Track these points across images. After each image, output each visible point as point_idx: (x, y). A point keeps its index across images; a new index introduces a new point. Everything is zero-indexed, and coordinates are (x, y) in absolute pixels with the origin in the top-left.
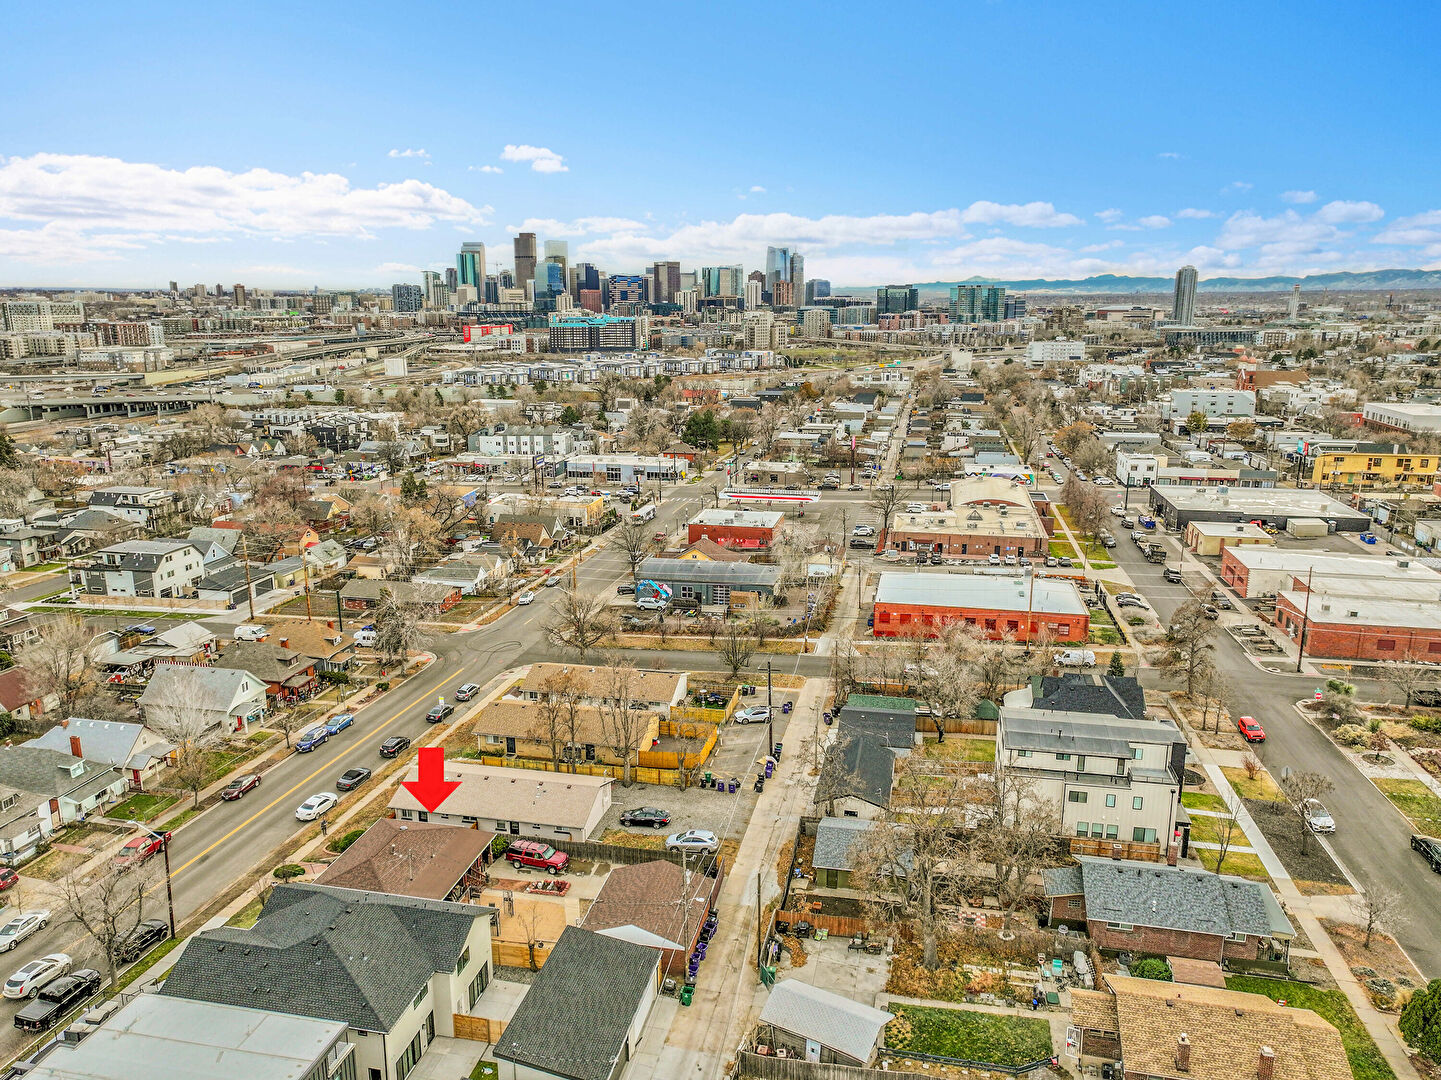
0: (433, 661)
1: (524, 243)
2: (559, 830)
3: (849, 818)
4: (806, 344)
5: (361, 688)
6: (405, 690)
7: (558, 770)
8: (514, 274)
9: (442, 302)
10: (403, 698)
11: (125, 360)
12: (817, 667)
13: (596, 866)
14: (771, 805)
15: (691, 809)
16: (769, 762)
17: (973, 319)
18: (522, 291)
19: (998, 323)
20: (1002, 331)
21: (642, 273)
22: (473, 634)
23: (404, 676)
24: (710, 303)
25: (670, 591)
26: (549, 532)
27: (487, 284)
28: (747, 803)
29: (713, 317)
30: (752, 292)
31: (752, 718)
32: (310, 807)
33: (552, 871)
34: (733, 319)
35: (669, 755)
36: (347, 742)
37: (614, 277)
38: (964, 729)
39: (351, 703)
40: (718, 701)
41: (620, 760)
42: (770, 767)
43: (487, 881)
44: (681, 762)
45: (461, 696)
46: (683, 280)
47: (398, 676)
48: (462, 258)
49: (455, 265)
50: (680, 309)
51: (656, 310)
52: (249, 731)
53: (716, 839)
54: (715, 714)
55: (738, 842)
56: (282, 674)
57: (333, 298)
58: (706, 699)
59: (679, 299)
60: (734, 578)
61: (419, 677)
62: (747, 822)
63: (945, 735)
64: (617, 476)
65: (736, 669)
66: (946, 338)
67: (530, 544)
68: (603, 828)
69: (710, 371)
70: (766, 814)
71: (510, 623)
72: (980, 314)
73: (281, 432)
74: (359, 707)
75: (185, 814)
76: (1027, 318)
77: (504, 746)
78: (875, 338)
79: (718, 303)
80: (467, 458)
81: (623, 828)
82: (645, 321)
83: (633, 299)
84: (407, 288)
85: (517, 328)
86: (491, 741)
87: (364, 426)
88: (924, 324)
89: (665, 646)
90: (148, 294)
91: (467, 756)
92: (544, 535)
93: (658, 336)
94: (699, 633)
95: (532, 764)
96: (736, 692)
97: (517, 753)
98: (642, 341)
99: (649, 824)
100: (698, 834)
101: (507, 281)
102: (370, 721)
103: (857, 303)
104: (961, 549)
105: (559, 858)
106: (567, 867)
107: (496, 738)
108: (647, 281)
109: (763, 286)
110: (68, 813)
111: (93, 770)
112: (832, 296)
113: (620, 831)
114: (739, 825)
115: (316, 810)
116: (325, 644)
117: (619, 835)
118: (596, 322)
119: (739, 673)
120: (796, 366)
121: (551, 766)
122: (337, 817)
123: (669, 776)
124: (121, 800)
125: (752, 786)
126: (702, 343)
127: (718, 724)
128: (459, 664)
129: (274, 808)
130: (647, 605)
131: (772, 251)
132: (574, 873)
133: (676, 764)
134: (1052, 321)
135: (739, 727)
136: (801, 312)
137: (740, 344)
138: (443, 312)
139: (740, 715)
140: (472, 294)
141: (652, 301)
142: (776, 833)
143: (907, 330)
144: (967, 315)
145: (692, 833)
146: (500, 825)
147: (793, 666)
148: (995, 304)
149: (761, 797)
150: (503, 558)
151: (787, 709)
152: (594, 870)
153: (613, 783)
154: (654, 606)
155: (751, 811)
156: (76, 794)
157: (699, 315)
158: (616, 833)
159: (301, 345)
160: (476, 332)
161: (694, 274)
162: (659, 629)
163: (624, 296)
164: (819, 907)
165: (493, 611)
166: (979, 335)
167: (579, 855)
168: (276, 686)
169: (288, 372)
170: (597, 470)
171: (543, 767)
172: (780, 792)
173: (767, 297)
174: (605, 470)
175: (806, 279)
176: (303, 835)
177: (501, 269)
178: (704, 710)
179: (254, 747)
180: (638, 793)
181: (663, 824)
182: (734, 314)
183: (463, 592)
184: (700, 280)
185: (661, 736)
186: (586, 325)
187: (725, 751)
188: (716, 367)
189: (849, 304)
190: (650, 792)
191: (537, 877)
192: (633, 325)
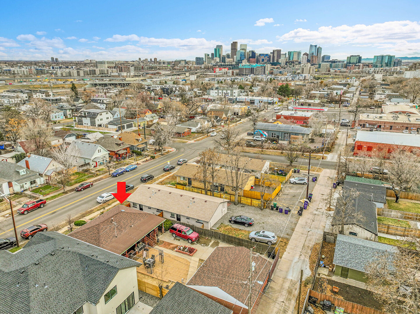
0: (174, 151)
1: (234, 45)
2: (198, 221)
3: (351, 236)
4: (321, 74)
5: (145, 157)
6: (160, 159)
7: (206, 194)
8: (230, 55)
9: (209, 63)
10: (158, 162)
11: (122, 75)
12: (328, 165)
13: (212, 242)
14: (306, 223)
15: (265, 219)
16: (306, 202)
17: (382, 66)
18: (232, 59)
19: (391, 68)
20: (393, 70)
21: (269, 53)
22: (192, 144)
23: (162, 155)
24: (290, 62)
25: (267, 134)
26: (226, 115)
27: (223, 58)
28: (294, 220)
29: (290, 66)
30: (303, 59)
31: (297, 182)
32: (103, 197)
33: (190, 241)
34: (297, 67)
35: (257, 193)
36: (131, 175)
37: (260, 55)
38: (409, 197)
39: (139, 162)
40: (283, 173)
41: (234, 192)
42: (306, 204)
43: (158, 242)
44: (262, 196)
45: (179, 163)
46: (282, 56)
47: (160, 155)
48: (216, 50)
49: (213, 52)
50: (280, 64)
51: (273, 64)
52: (99, 168)
53: (276, 237)
54: (281, 178)
55: (288, 240)
56: (116, 149)
57: (180, 62)
58: (277, 172)
59: (280, 61)
60: (293, 130)
61: (168, 155)
62: (293, 230)
63: (399, 200)
64: (254, 103)
65: (291, 162)
66: (371, 73)
67: (218, 118)
68: (220, 223)
69: (288, 80)
70: (303, 227)
71: (206, 141)
72: (384, 65)
73: (154, 89)
74: (142, 163)
75: (59, 194)
76: (402, 67)
77: (187, 182)
78: (345, 72)
79: (293, 62)
80: (206, 97)
81: (230, 224)
82: (269, 67)
83: (265, 61)
84: (200, 58)
85: (229, 69)
86: (182, 179)
87: (178, 88)
88: (363, 68)
89: (262, 153)
90: (133, 61)
91: (172, 184)
92: (224, 116)
93: (272, 71)
94: (277, 149)
95: (196, 190)
96: (291, 171)
97: (192, 185)
98: (267, 72)
99: (243, 224)
100: (267, 233)
101: (228, 56)
102: (143, 169)
103: (339, 62)
104: (389, 128)
105: (194, 235)
106: (198, 240)
107: (184, 178)
108: (270, 56)
109: (308, 57)
110: (17, 188)
111: (30, 173)
112: (331, 59)
113: (228, 225)
114: (289, 231)
115: (104, 199)
116: (135, 140)
117: (227, 227)
118: (253, 66)
119: (293, 164)
120: (317, 80)
121: (204, 192)
122: (113, 202)
123: (256, 202)
124: (40, 186)
125: (296, 212)
126: (286, 73)
127: (282, 183)
128: (183, 152)
129: (91, 196)
130: (258, 139)
131: (311, 46)
132: (201, 244)
133: (260, 197)
134: (412, 67)
135: (291, 185)
136: (320, 65)
137: (299, 73)
138: (209, 65)
139: (292, 180)
140: (218, 60)
141: (271, 61)
142: (309, 238)
143: (357, 70)
144: (379, 65)
145: (263, 232)
146: (172, 215)
147: (318, 164)
148: (391, 61)
149: (301, 218)
150: (208, 121)
151: (315, 180)
152: (211, 244)
153: (228, 202)
154: (260, 139)
155: (296, 224)
156: (19, 181)
157: (286, 66)
158: (226, 226)
159: (169, 72)
160: (217, 70)
161: (286, 54)
162: (261, 147)
163: (263, 60)
164: (336, 290)
165: (201, 137)
166: (384, 71)
167: (205, 235)
168: (114, 153)
169: (163, 78)
170: (247, 101)
171: (200, 192)
172: (311, 217)
173: (308, 61)
174: (249, 101)
175: (322, 55)
176: (96, 208)
177: (227, 53)
178: (276, 177)
179: (98, 173)
180: (240, 209)
181: (250, 225)
182: (297, 65)
183: (192, 131)
184: (287, 56)
185: (255, 185)
186: (250, 67)
187: (284, 194)
188: (290, 79)
189: (337, 62)
190: (246, 209)
191: (182, 243)
192: (265, 67)
